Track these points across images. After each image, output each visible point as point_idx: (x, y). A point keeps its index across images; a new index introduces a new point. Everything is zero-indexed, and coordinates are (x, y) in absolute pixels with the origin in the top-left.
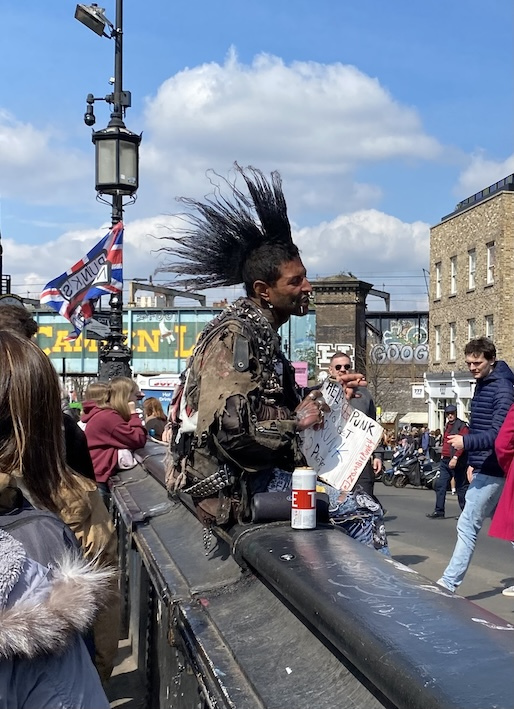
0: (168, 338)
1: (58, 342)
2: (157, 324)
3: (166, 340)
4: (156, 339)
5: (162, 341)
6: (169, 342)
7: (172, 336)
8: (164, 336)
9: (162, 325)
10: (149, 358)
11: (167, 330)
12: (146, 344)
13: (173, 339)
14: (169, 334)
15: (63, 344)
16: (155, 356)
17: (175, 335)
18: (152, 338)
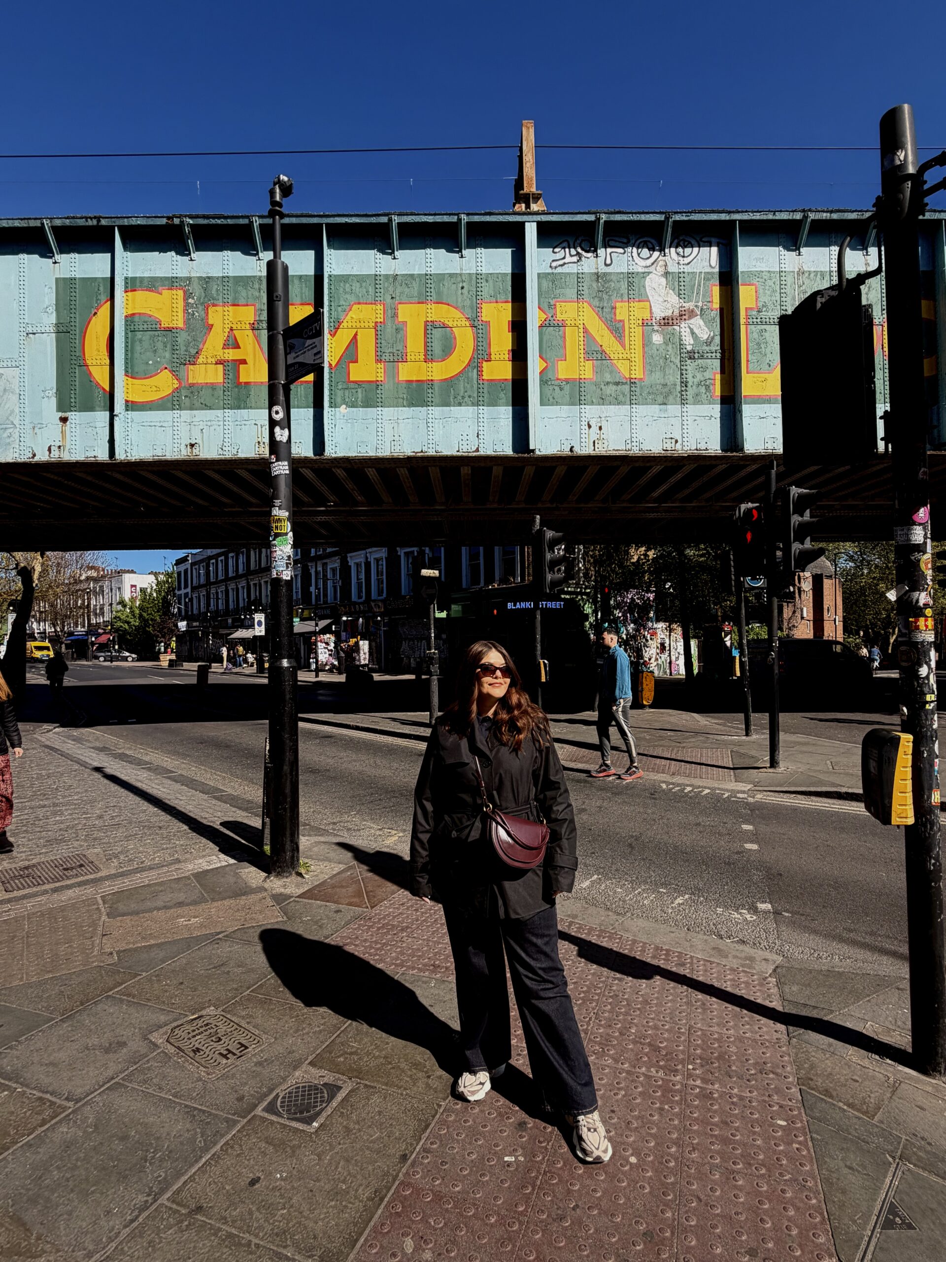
0: (683, 328)
1: (214, 346)
2: (635, 279)
3: (672, 339)
4: (635, 335)
10: (602, 400)
12: (596, 354)
15: (231, 354)
16: (628, 392)
17: (715, 318)
18: (617, 330)
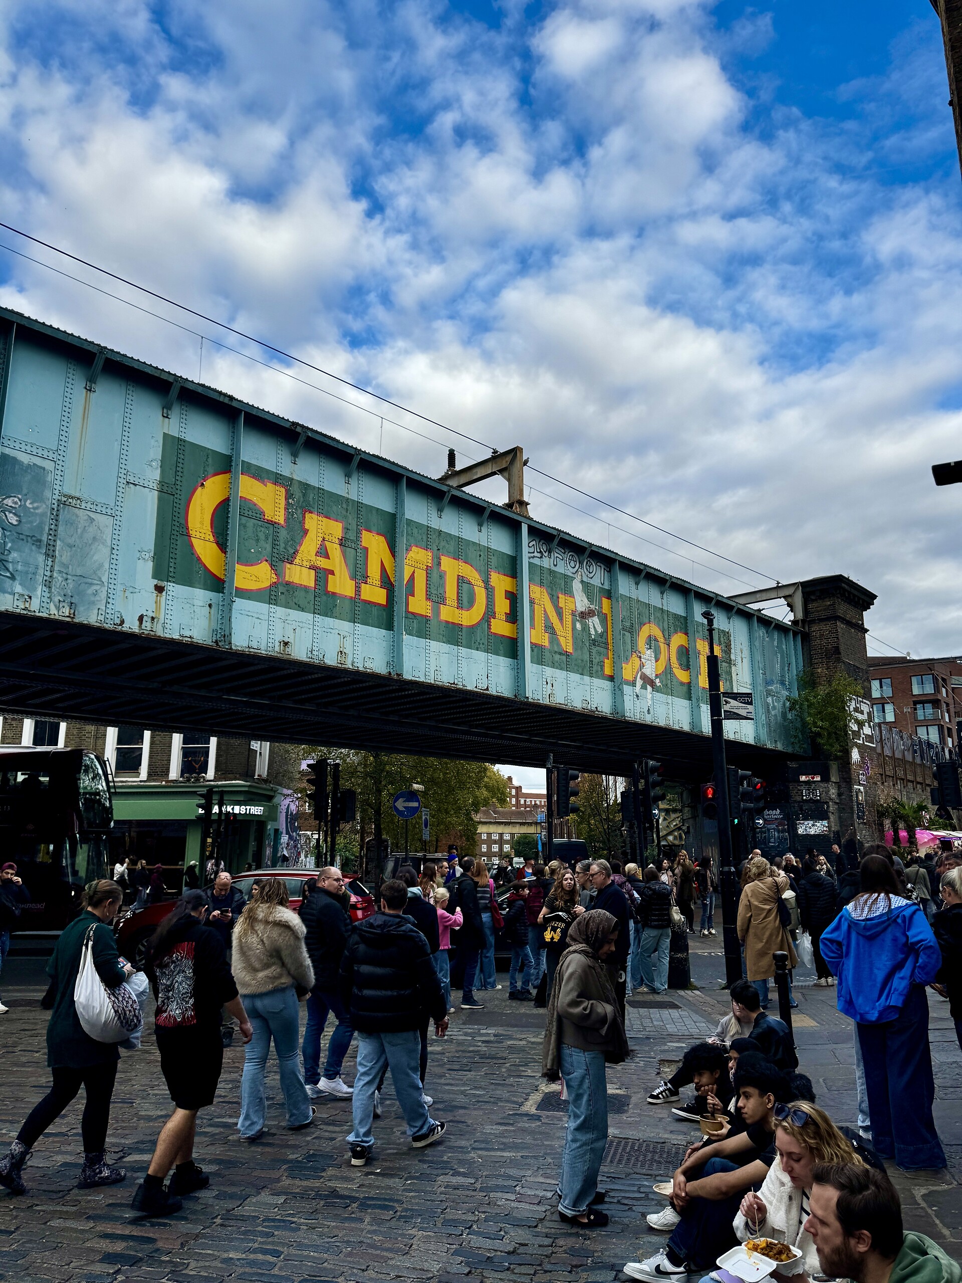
0: (589, 622)
1: (308, 549)
2: (567, 580)
3: (585, 628)
4: (568, 618)
5: (578, 626)
6: (592, 632)
7: (596, 620)
8: (584, 615)
9: (577, 586)
10: (553, 664)
11: (586, 601)
12: (550, 629)
13: (600, 630)
14: (591, 613)
15: (322, 563)
16: (565, 662)
17: (604, 620)
18: (559, 613)
